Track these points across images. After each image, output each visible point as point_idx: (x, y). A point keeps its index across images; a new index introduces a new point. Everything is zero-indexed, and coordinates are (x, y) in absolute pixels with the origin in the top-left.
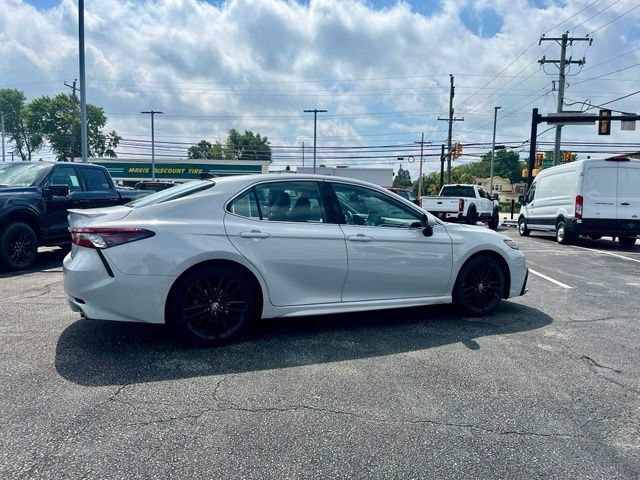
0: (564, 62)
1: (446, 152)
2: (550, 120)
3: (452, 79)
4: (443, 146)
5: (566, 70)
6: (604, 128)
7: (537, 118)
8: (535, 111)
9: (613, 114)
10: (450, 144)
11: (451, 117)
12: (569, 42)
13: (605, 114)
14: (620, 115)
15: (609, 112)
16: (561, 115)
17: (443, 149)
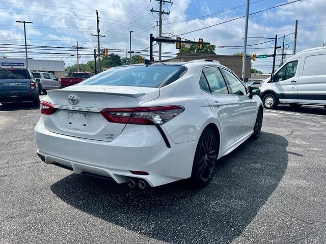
0: (161, 13)
1: (97, 53)
2: (157, 40)
3: (97, 13)
4: (95, 50)
5: (162, 16)
6: (178, 46)
7: (152, 39)
8: (151, 35)
9: (182, 40)
10: (99, 49)
11: (98, 34)
12: (163, 2)
13: (179, 39)
14: (184, 40)
15: (180, 38)
16: (161, 38)
17: (95, 51)
